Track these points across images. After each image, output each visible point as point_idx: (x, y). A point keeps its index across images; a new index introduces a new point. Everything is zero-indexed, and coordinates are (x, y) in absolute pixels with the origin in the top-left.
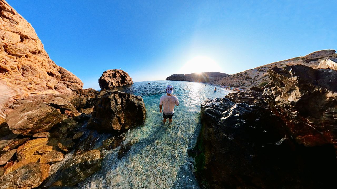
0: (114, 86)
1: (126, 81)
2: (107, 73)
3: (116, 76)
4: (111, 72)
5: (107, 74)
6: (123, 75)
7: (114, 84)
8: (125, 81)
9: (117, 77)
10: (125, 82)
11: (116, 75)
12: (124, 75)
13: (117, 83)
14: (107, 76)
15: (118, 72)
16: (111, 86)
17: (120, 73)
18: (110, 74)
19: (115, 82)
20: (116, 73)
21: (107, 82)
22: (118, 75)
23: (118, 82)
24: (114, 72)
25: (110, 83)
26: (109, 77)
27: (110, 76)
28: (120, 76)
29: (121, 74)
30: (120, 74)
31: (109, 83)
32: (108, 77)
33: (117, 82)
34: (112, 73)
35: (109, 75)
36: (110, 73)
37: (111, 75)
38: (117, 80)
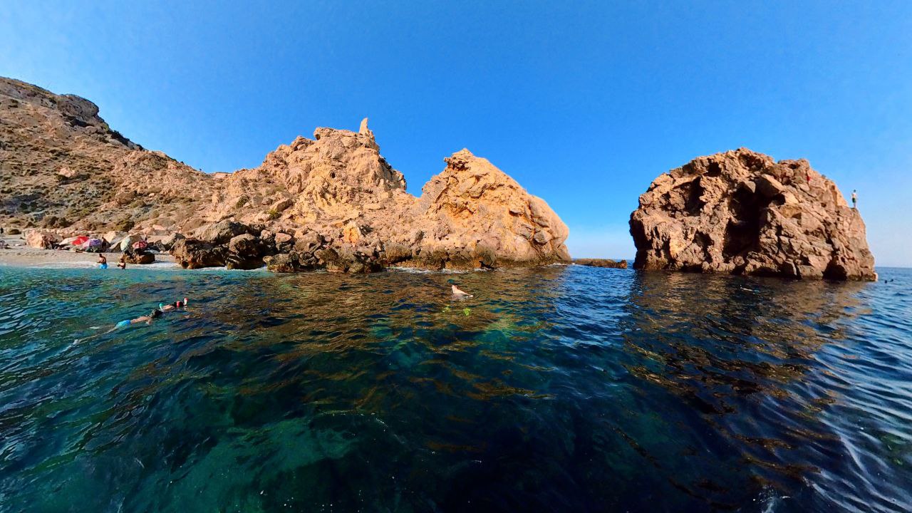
0: (673, 261)
1: (768, 238)
2: (656, 189)
3: (702, 198)
4: (675, 181)
5: (655, 197)
6: (752, 186)
7: (675, 248)
8: (763, 239)
9: (702, 204)
10: (757, 247)
11: (701, 191)
12: (761, 183)
13: (695, 246)
14: (657, 206)
15: (714, 169)
16: (658, 254)
17: (728, 178)
18: (667, 196)
19: (686, 237)
20: (698, 180)
21: (647, 231)
22: (714, 190)
23: (704, 240)
24: (687, 179)
25: (656, 240)
26: (668, 207)
27: (669, 204)
28: (725, 195)
29: (731, 182)
30: (724, 186)
31: (651, 241)
32: (664, 208)
33: (694, 241)
34: (682, 186)
35: (664, 202)
36: (667, 188)
37: (677, 199)
38: (698, 223)
